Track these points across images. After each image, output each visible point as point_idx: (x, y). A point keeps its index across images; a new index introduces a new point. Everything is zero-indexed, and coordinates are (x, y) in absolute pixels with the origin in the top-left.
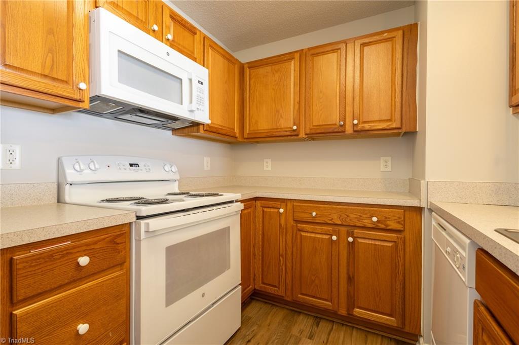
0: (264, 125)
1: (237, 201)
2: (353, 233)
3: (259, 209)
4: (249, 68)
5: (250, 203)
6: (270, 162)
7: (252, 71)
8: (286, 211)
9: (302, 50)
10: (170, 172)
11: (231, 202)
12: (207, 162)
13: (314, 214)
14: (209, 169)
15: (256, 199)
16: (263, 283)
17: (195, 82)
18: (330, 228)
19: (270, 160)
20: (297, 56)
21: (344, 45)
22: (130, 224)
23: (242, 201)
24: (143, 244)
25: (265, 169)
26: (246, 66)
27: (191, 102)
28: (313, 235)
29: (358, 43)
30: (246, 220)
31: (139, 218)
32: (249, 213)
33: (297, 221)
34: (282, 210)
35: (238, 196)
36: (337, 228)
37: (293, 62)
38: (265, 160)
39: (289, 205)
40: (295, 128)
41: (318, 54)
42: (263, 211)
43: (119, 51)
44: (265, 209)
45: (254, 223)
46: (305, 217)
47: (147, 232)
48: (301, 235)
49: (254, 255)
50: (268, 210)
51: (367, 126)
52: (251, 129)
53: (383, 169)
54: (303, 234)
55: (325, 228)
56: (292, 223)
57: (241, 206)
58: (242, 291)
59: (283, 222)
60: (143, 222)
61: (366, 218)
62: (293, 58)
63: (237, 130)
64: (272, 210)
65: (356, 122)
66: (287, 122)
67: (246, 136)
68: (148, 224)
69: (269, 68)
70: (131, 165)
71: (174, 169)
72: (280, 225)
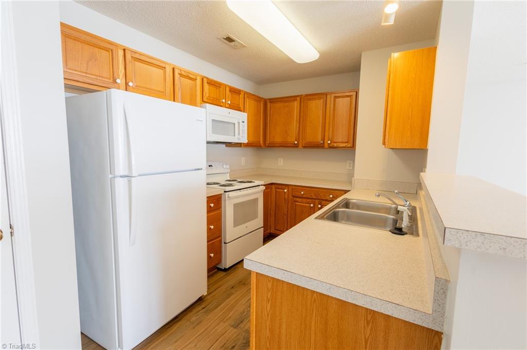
0: (278, 139)
1: (262, 185)
2: (321, 203)
3: (274, 190)
4: (270, 102)
5: (269, 186)
6: (282, 160)
7: (271, 105)
8: (288, 191)
9: (302, 95)
10: (226, 168)
11: (259, 186)
12: (243, 161)
13: (302, 193)
14: (244, 164)
15: (272, 184)
16: (275, 230)
17: (241, 123)
18: (310, 200)
19: (282, 159)
20: (298, 98)
21: (325, 96)
22: (221, 194)
23: (264, 185)
24: (227, 202)
25: (279, 164)
26: (268, 101)
27: (239, 134)
28: (301, 204)
29: (333, 95)
30: (266, 195)
31: (225, 192)
32: (268, 192)
33: (294, 197)
34: (286, 191)
35: (262, 183)
36: (314, 200)
37: (296, 102)
38: (279, 159)
39: (290, 188)
40: (296, 142)
41: (310, 99)
42: (276, 191)
43: (213, 120)
44: (277, 190)
45: (271, 196)
46: (297, 194)
47: (228, 197)
48: (296, 204)
49: (270, 214)
50: (279, 190)
51: (335, 145)
52: (271, 141)
53: (348, 168)
54: (297, 203)
55: (308, 200)
56: (291, 197)
57: (264, 188)
58: (264, 232)
59: (286, 197)
60: (227, 193)
61: (328, 196)
62: (296, 100)
63: (261, 142)
64: (281, 190)
65: (329, 142)
66: (292, 139)
67: (267, 145)
68: (228, 195)
69: (282, 104)
70: (209, 166)
71: (228, 167)
72: (285, 198)
